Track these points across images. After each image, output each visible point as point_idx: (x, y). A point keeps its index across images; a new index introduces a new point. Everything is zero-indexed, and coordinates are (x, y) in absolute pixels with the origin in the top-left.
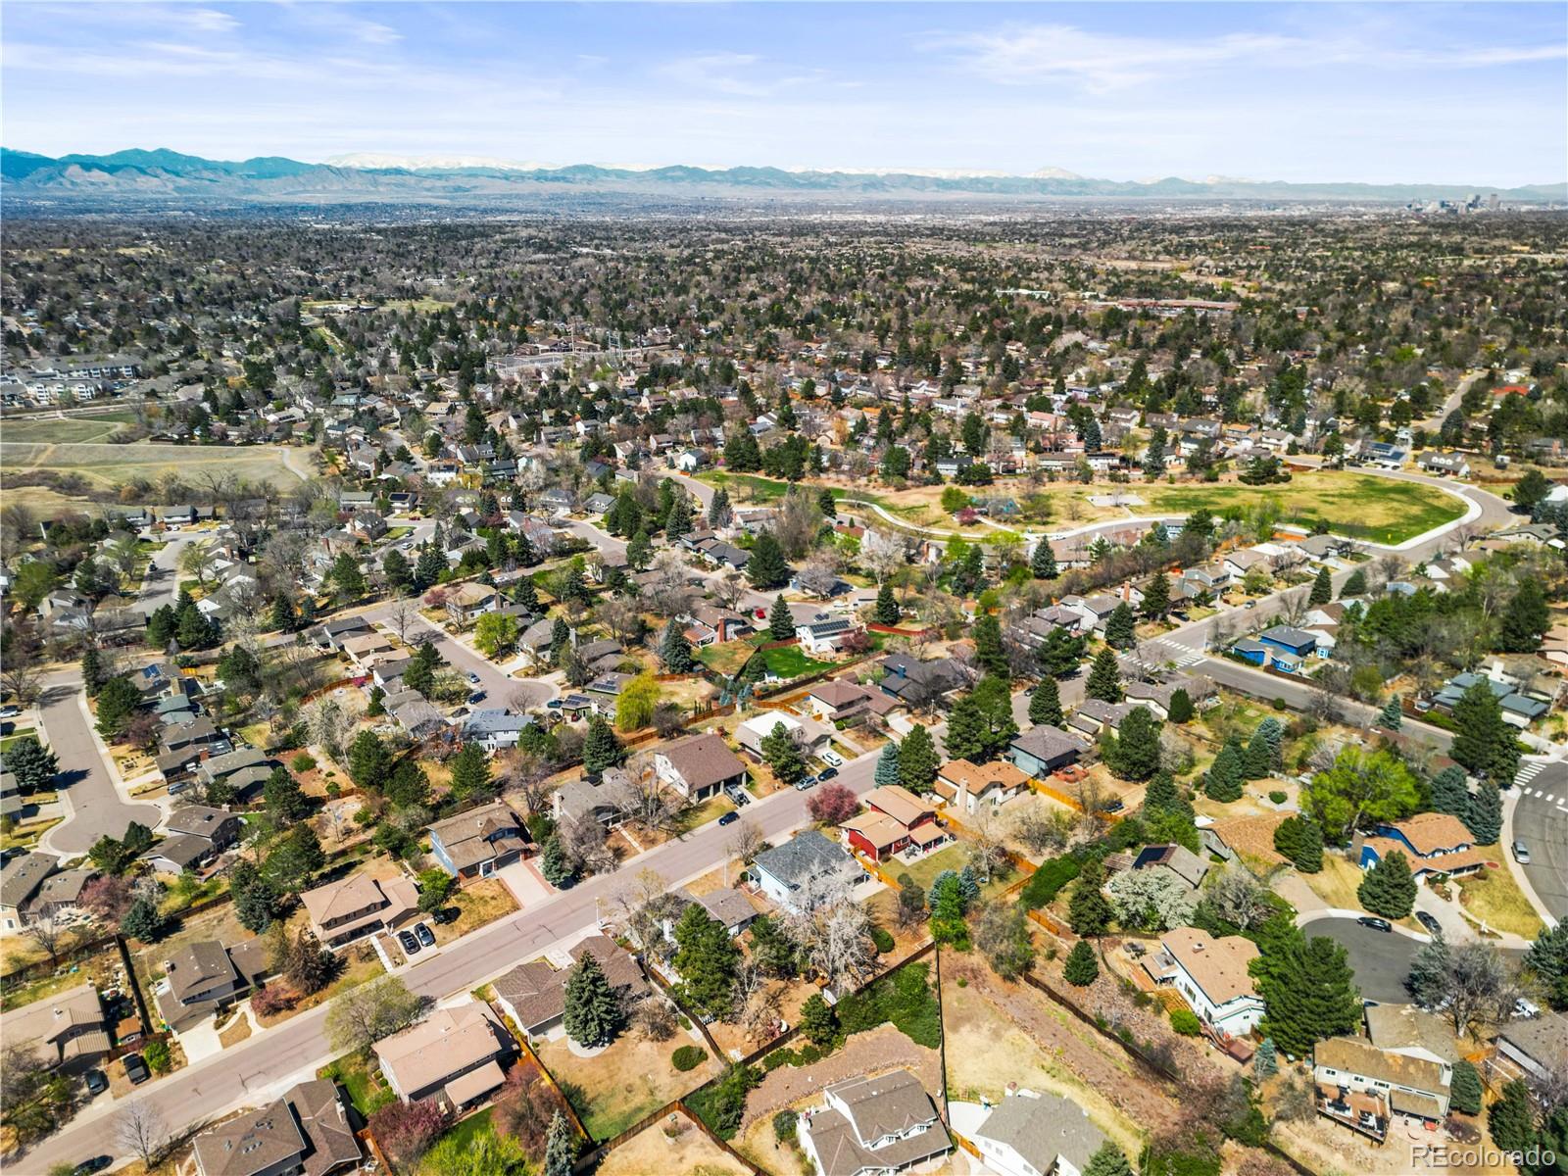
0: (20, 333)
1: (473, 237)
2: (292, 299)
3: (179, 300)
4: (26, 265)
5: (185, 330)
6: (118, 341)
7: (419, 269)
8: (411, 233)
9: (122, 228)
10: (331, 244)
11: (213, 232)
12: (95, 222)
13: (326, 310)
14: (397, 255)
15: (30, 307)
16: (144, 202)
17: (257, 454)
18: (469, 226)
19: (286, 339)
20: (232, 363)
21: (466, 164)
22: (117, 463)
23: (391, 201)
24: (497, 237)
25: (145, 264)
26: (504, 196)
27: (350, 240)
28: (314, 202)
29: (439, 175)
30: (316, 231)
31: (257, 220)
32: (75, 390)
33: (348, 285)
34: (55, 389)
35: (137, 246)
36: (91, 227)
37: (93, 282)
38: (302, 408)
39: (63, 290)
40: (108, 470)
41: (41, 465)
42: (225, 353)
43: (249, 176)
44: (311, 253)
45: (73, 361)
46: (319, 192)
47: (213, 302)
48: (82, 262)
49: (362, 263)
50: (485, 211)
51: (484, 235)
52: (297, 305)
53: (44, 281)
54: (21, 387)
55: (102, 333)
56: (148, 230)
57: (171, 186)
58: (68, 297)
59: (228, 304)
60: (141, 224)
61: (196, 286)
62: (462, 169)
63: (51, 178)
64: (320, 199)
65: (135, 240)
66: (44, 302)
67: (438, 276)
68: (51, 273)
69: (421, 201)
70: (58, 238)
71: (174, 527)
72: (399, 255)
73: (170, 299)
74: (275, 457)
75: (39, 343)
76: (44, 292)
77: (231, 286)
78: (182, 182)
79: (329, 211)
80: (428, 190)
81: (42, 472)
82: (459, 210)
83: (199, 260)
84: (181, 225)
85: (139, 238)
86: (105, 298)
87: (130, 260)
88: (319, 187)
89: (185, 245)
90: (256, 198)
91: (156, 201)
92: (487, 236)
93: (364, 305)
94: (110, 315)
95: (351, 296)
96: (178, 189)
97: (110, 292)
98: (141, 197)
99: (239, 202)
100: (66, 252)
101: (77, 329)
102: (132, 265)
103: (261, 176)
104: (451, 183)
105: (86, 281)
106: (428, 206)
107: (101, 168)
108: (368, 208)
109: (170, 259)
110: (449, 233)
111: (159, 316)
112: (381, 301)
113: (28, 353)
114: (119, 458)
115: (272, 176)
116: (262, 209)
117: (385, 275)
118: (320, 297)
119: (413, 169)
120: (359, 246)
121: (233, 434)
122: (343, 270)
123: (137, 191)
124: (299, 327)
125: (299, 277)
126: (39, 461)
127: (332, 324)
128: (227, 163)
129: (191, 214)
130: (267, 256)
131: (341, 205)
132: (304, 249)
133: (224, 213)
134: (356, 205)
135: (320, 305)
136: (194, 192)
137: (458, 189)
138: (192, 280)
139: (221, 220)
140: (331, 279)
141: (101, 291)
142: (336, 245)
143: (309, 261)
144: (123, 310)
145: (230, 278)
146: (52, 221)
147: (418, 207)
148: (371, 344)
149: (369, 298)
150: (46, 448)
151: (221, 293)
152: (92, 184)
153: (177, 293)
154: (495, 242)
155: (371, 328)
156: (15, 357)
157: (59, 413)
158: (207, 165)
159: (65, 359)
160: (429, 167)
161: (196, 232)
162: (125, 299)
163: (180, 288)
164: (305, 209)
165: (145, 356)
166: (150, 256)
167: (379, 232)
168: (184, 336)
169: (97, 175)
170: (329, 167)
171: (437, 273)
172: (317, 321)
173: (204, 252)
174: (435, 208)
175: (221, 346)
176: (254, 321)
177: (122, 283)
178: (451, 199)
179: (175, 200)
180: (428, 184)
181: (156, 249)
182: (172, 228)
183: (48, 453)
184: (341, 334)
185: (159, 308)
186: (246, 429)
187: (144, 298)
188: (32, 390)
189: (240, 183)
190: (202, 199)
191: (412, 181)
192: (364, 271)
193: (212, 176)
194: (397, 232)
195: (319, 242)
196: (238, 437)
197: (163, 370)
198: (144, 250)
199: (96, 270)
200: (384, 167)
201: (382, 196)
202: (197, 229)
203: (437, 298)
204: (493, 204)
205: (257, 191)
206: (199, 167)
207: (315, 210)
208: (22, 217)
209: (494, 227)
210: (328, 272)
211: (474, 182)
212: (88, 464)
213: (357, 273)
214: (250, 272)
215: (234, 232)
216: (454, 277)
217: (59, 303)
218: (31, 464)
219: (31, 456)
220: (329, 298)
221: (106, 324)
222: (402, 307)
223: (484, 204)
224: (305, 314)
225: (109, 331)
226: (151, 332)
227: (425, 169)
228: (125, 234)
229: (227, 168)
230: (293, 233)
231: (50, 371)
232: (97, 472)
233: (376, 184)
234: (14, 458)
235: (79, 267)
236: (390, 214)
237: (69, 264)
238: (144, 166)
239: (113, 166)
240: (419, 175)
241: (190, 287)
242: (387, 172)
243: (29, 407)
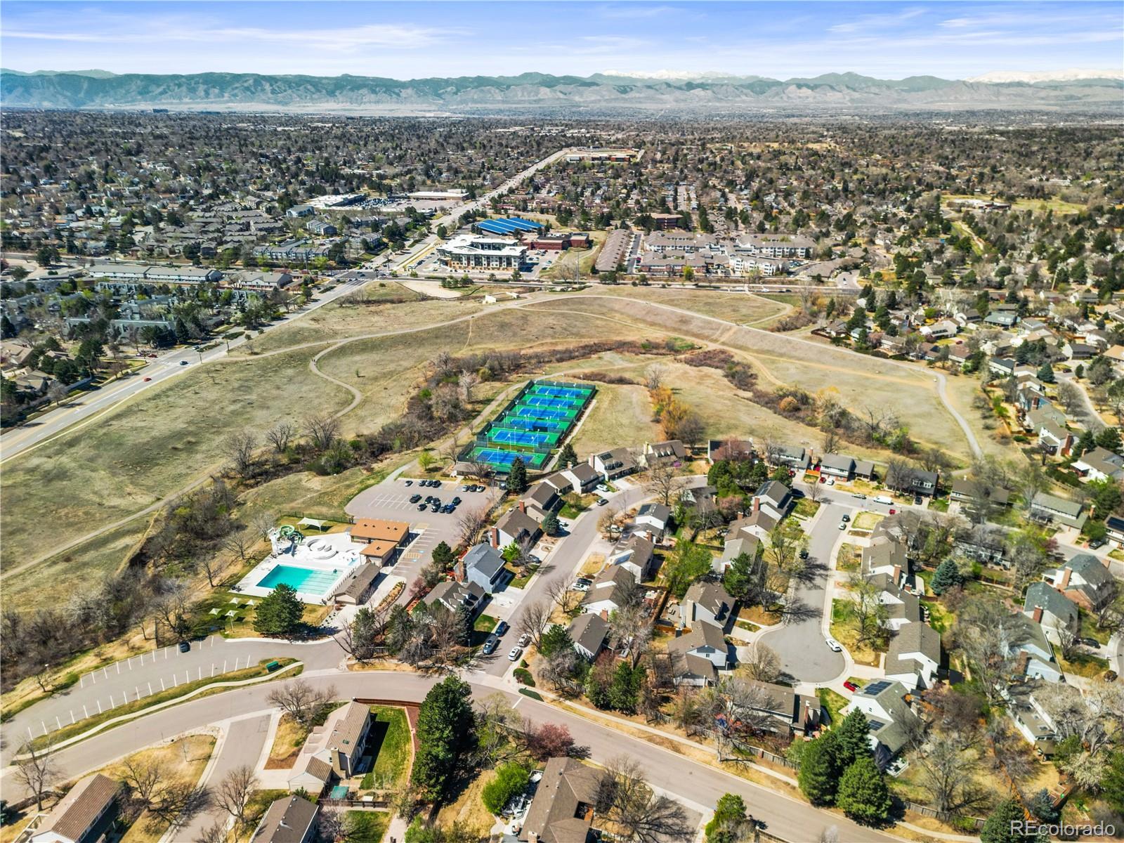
0: (736, 208)
1: (1090, 139)
2: (935, 192)
3: (846, 189)
4: (751, 154)
5: (849, 217)
6: (801, 221)
7: (1044, 170)
8: (1031, 134)
9: (812, 128)
10: (963, 144)
11: (872, 132)
12: (795, 124)
13: (963, 205)
14: (1021, 154)
15: (746, 188)
16: (827, 109)
17: (911, 375)
18: (1085, 130)
19: (932, 233)
20: (882, 252)
21: (1082, 76)
22: (781, 355)
23: (1011, 108)
24: (1116, 140)
25: (825, 157)
26: (1113, 103)
27: (978, 140)
28: (946, 109)
29: (1055, 86)
30: (950, 133)
31: (902, 122)
32: (762, 267)
33: (980, 182)
34: (747, 264)
35: (820, 142)
36: (794, 127)
37: (788, 169)
38: (955, 322)
39: (769, 175)
40: (773, 362)
41: (723, 344)
42: (877, 241)
43: (902, 90)
44: (948, 150)
45: (766, 240)
46: (951, 101)
47: (870, 191)
48: (785, 154)
49: (992, 161)
50: (1094, 116)
51: (1102, 138)
52: (938, 198)
53: (759, 167)
54: (726, 258)
55: (789, 213)
56: (828, 130)
57: (848, 98)
58: (771, 181)
59: (882, 194)
60: (824, 125)
61: (858, 176)
62: (1078, 81)
63: (777, 94)
64: (951, 106)
65: (819, 138)
66: (755, 185)
67: (1062, 175)
68: (764, 161)
69: (1034, 108)
70: (773, 134)
71: (830, 480)
72: (1024, 156)
73: (840, 187)
74: (929, 384)
75: (746, 219)
76: (758, 176)
77: (885, 178)
78: (856, 95)
79: (957, 116)
80: (1043, 99)
81: (723, 352)
82: (1068, 115)
83: (863, 155)
84: (851, 127)
85: (823, 136)
86: (795, 183)
87: (816, 153)
88: (952, 98)
89: (853, 143)
90: (903, 107)
91: (836, 108)
92: (1105, 139)
93: (998, 202)
94: (796, 198)
95: (983, 192)
96: (852, 100)
97: (800, 178)
98: (825, 106)
99: (891, 108)
100: (776, 145)
101: (772, 207)
102: (815, 157)
103: (911, 90)
104: (1065, 93)
105: (784, 168)
106: (1040, 112)
107: (808, 87)
108: (988, 113)
109: (842, 153)
110: (1068, 136)
111: (830, 202)
112: (1012, 199)
113: (737, 226)
114: (783, 350)
115: (922, 89)
116: (907, 115)
117: (1012, 173)
118: (958, 191)
119: (1032, 82)
120: (987, 146)
121: (887, 344)
122: (974, 167)
123: (826, 102)
124: (941, 221)
125: (938, 172)
126: (722, 339)
127: (969, 219)
128: (890, 81)
129: (857, 118)
130: (915, 154)
131: (967, 112)
132: (942, 147)
133: (879, 117)
134: (979, 111)
135: (958, 200)
136: (863, 102)
137: (1071, 97)
138: (856, 172)
139: (877, 123)
140: (964, 175)
141: (793, 178)
142: (967, 144)
143: (947, 158)
144: (806, 195)
145: (884, 171)
146: (772, 123)
147: (1031, 113)
148: (1014, 248)
149: (1000, 194)
150: (731, 328)
151: (877, 184)
152: (800, 97)
153: (845, 183)
154: (1115, 145)
155: (1010, 229)
156: (728, 229)
157: (746, 287)
158: (878, 83)
159: (760, 236)
160: (1047, 80)
161: (860, 132)
162: (808, 185)
163: (847, 178)
164: (938, 115)
165: (817, 239)
166: (829, 151)
167: (1002, 134)
168: (846, 224)
169: (805, 92)
170: (964, 83)
171: (1062, 173)
172: (954, 215)
173: (866, 147)
174: (1047, 114)
175: (874, 235)
176: (901, 212)
177: (809, 173)
178: (1061, 106)
179: (849, 108)
180: (1043, 94)
181: (833, 145)
182: (843, 129)
183: (731, 332)
184: (980, 232)
185: (831, 195)
186: (901, 341)
187: (821, 185)
188: (732, 262)
189: (895, 95)
190: (867, 108)
191: (1029, 91)
192: (994, 169)
193: (877, 91)
194: (1017, 134)
195: (953, 142)
196: (892, 347)
197: (828, 255)
198: (825, 145)
199: (791, 161)
200: (1008, 81)
201: (1002, 104)
202: (861, 129)
203: (1065, 199)
204: (1101, 110)
205: (905, 101)
206: (870, 84)
207: (946, 115)
208: (755, 120)
209: (1110, 131)
210: (961, 168)
211: (1087, 91)
212: (758, 352)
213: (987, 170)
214: (899, 165)
215: (887, 132)
216: (1078, 178)
217: (765, 185)
218: (715, 341)
219: (718, 333)
220: (964, 193)
221: (792, 206)
222: (1035, 205)
223: (1093, 110)
224: (943, 207)
225: (793, 212)
226: (824, 217)
227: (1043, 82)
228: (813, 132)
229: (889, 85)
230: (933, 134)
231: (748, 246)
232: (763, 361)
233: (998, 94)
234: (706, 332)
235: (782, 158)
236: (1007, 119)
237: (777, 154)
238: (834, 85)
239: (813, 86)
240: (1036, 87)
241: (855, 177)
242: (1010, 85)
243: (727, 279)
